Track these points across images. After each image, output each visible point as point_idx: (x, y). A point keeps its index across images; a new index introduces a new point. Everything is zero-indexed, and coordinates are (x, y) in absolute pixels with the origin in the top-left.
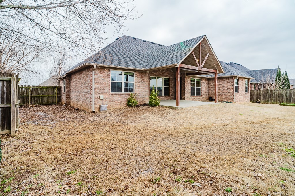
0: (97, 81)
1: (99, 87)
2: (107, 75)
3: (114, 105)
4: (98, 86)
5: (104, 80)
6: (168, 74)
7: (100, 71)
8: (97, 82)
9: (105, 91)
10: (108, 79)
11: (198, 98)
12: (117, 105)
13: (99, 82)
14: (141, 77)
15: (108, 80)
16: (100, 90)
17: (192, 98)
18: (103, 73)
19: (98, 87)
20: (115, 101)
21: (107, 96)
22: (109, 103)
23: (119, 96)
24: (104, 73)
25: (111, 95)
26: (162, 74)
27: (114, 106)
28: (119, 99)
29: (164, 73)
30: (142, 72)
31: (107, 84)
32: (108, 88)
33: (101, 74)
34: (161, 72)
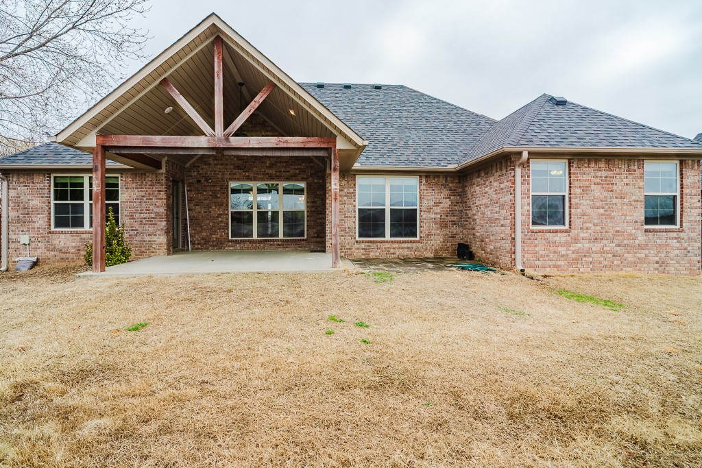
0: (16, 203)
1: (21, 217)
2: (41, 189)
3: (58, 257)
4: (19, 214)
5: (32, 200)
6: (297, 171)
7: (22, 180)
8: (17, 205)
9: (36, 225)
10: (42, 197)
11: (396, 246)
12: (67, 259)
13: (21, 205)
14: (140, 188)
15: (43, 200)
16: (24, 222)
17: (363, 245)
18: (31, 185)
19: (18, 217)
20: (61, 250)
21: (42, 237)
22: (45, 253)
23: (73, 236)
24: (34, 183)
25: (49, 235)
26: (272, 172)
27: (58, 262)
28: (74, 244)
29: (283, 170)
30: (145, 174)
31: (40, 210)
32: (43, 218)
33: (26, 186)
34: (270, 167)
